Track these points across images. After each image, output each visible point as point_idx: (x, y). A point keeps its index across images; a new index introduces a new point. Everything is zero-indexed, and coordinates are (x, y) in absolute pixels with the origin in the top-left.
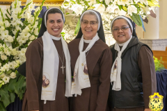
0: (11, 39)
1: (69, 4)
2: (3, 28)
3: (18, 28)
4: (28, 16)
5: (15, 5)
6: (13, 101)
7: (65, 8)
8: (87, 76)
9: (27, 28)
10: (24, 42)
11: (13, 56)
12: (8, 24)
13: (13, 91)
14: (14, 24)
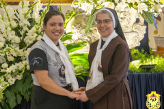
0: (18, 40)
1: (79, 3)
2: (9, 29)
3: (25, 28)
4: (36, 16)
5: (23, 5)
6: (19, 103)
7: (75, 7)
8: (101, 74)
9: (34, 29)
10: (31, 42)
11: (20, 57)
12: (15, 25)
13: (20, 93)
14: (21, 24)
